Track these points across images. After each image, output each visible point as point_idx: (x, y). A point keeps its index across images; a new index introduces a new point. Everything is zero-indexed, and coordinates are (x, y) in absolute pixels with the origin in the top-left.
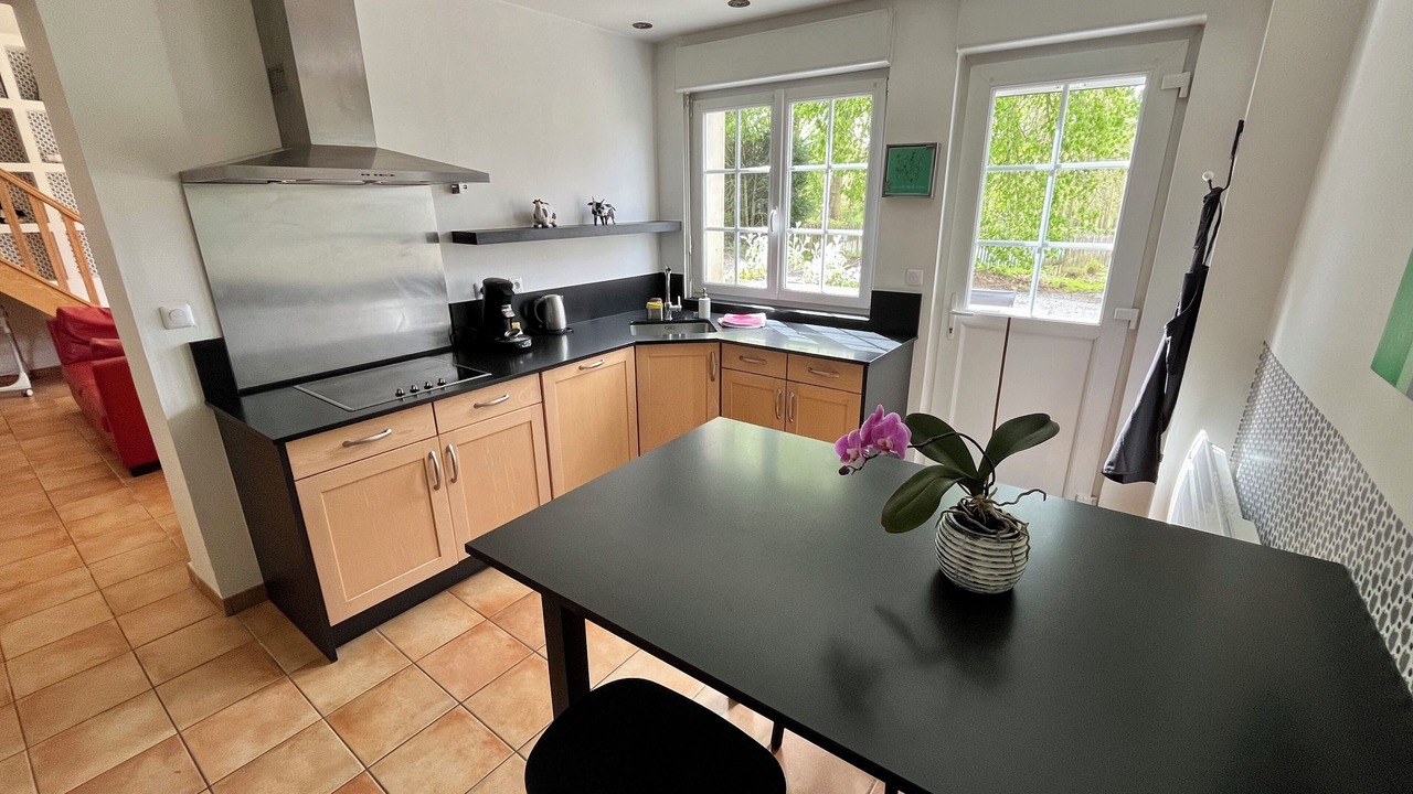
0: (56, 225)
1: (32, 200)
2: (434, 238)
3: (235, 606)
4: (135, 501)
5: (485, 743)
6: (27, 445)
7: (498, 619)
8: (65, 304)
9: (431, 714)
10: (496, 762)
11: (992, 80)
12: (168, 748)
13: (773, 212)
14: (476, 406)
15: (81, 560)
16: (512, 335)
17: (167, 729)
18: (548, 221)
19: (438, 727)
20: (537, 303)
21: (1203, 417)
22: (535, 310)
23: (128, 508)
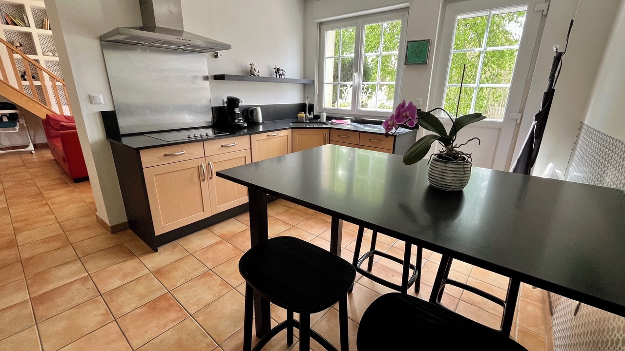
0: (48, 83)
1: (38, 69)
2: (206, 78)
3: (115, 230)
4: (75, 192)
5: (220, 284)
6: (31, 170)
7: (228, 240)
8: (49, 113)
9: (197, 273)
10: (225, 291)
11: (456, 10)
12: (84, 280)
13: (355, 75)
14: (222, 146)
15: (52, 212)
16: (238, 122)
17: (85, 272)
18: (256, 73)
19: (200, 278)
20: (250, 110)
21: (550, 158)
22: (249, 113)
23: (72, 194)
